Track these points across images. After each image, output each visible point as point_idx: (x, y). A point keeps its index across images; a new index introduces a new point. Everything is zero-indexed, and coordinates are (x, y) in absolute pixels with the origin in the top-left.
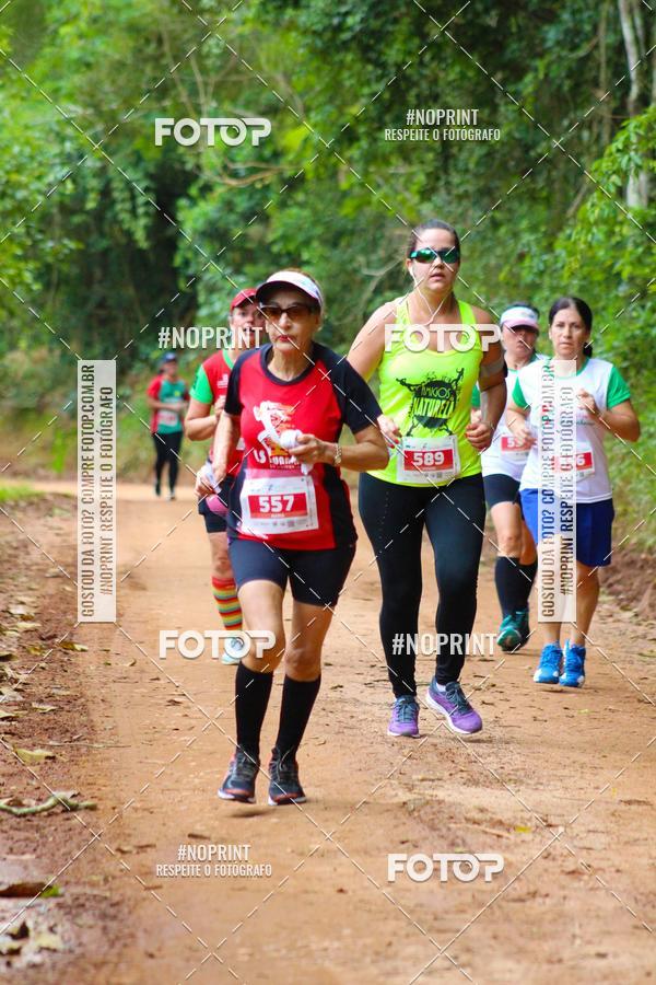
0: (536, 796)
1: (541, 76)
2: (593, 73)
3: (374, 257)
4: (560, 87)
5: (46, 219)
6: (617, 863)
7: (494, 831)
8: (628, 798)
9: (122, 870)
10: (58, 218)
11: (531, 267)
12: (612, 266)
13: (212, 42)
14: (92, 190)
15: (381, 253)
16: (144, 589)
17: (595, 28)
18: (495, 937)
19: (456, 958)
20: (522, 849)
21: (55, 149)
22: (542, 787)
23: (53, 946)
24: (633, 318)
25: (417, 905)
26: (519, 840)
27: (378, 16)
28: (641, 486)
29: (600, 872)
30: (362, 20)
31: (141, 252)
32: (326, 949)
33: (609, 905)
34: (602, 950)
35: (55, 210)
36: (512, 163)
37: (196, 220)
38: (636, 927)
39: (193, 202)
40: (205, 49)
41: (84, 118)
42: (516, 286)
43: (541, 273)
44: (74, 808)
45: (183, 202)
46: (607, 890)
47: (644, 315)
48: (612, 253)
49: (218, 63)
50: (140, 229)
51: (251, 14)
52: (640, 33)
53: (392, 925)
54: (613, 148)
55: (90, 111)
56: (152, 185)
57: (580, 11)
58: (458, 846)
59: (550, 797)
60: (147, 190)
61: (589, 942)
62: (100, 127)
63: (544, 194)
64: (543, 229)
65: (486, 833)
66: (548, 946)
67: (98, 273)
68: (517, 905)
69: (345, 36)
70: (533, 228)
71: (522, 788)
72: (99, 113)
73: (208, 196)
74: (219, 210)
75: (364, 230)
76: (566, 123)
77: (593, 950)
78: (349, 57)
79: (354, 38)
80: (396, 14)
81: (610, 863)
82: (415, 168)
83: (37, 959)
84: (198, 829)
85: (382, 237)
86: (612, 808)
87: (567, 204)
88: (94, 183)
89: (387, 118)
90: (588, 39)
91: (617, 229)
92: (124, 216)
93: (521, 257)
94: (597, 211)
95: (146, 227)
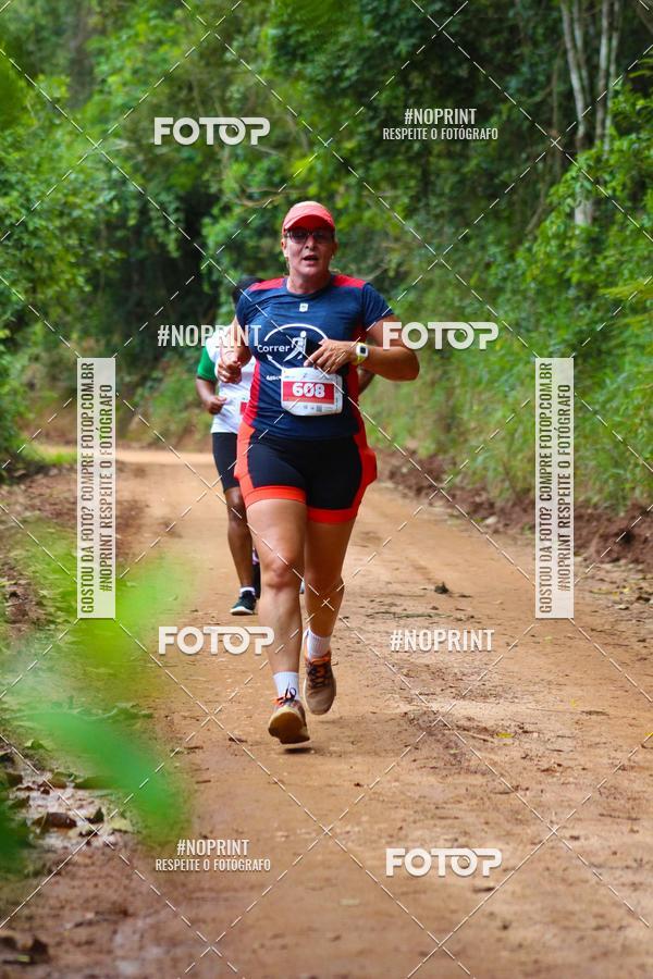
0: (513, 708)
1: (504, 117)
2: (547, 115)
3: (363, 266)
4: (520, 126)
5: (95, 234)
6: (582, 763)
7: (482, 737)
8: (587, 709)
9: (176, 767)
10: (104, 233)
11: (496, 274)
12: (563, 274)
13: (233, 88)
14: (134, 209)
15: (370, 262)
16: (180, 536)
17: (549, 79)
18: (487, 823)
19: (456, 840)
20: (505, 751)
21: (102, 176)
22: (516, 700)
23: (123, 828)
24: (580, 316)
25: (420, 797)
26: (501, 744)
27: (371, 68)
28: (588, 454)
29: (569, 770)
30: (358, 72)
31: (173, 261)
32: (348, 832)
33: (579, 797)
34: (575, 833)
35: (102, 227)
36: (480, 189)
37: (217, 235)
38: (602, 815)
39: (215, 220)
40: (228, 94)
41: (127, 149)
42: (484, 290)
43: (505, 279)
44: (135, 717)
45: (207, 220)
46: (576, 784)
47: (590, 314)
48: (563, 263)
49: (239, 106)
50: (171, 243)
51: (267, 65)
52: (586, 82)
53: (402, 813)
54: (568, 176)
55: (133, 145)
56: (182, 206)
57: (536, 64)
58: (452, 748)
59: (524, 709)
60: (177, 210)
61: (565, 827)
62: (140, 157)
63: (506, 214)
64: (506, 242)
65: (474, 738)
66: (530, 831)
67: (136, 277)
68: (503, 797)
69: (344, 85)
70: (498, 242)
71: (501, 701)
72: (140, 146)
73: (227, 215)
74: (238, 227)
75: (355, 243)
76: (524, 156)
77: (568, 833)
78: (347, 102)
79: (350, 86)
80: (385, 66)
81: (577, 763)
82: (399, 192)
83: (112, 839)
84: (236, 734)
85: (371, 248)
86: (576, 718)
87: (525, 222)
88: (134, 204)
89: (378, 151)
90: (543, 88)
91: (567, 243)
92: (159, 231)
93: (488, 266)
94: (554, 228)
95: (176, 240)
